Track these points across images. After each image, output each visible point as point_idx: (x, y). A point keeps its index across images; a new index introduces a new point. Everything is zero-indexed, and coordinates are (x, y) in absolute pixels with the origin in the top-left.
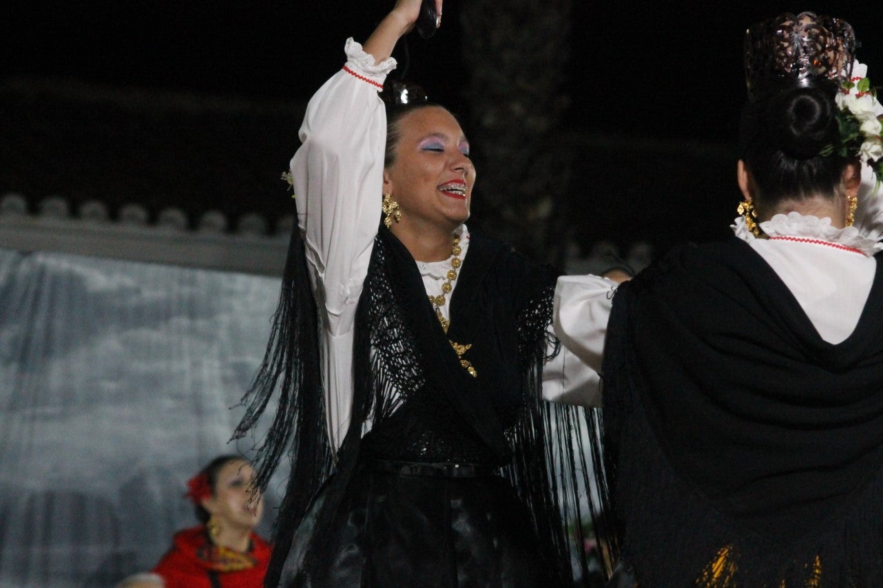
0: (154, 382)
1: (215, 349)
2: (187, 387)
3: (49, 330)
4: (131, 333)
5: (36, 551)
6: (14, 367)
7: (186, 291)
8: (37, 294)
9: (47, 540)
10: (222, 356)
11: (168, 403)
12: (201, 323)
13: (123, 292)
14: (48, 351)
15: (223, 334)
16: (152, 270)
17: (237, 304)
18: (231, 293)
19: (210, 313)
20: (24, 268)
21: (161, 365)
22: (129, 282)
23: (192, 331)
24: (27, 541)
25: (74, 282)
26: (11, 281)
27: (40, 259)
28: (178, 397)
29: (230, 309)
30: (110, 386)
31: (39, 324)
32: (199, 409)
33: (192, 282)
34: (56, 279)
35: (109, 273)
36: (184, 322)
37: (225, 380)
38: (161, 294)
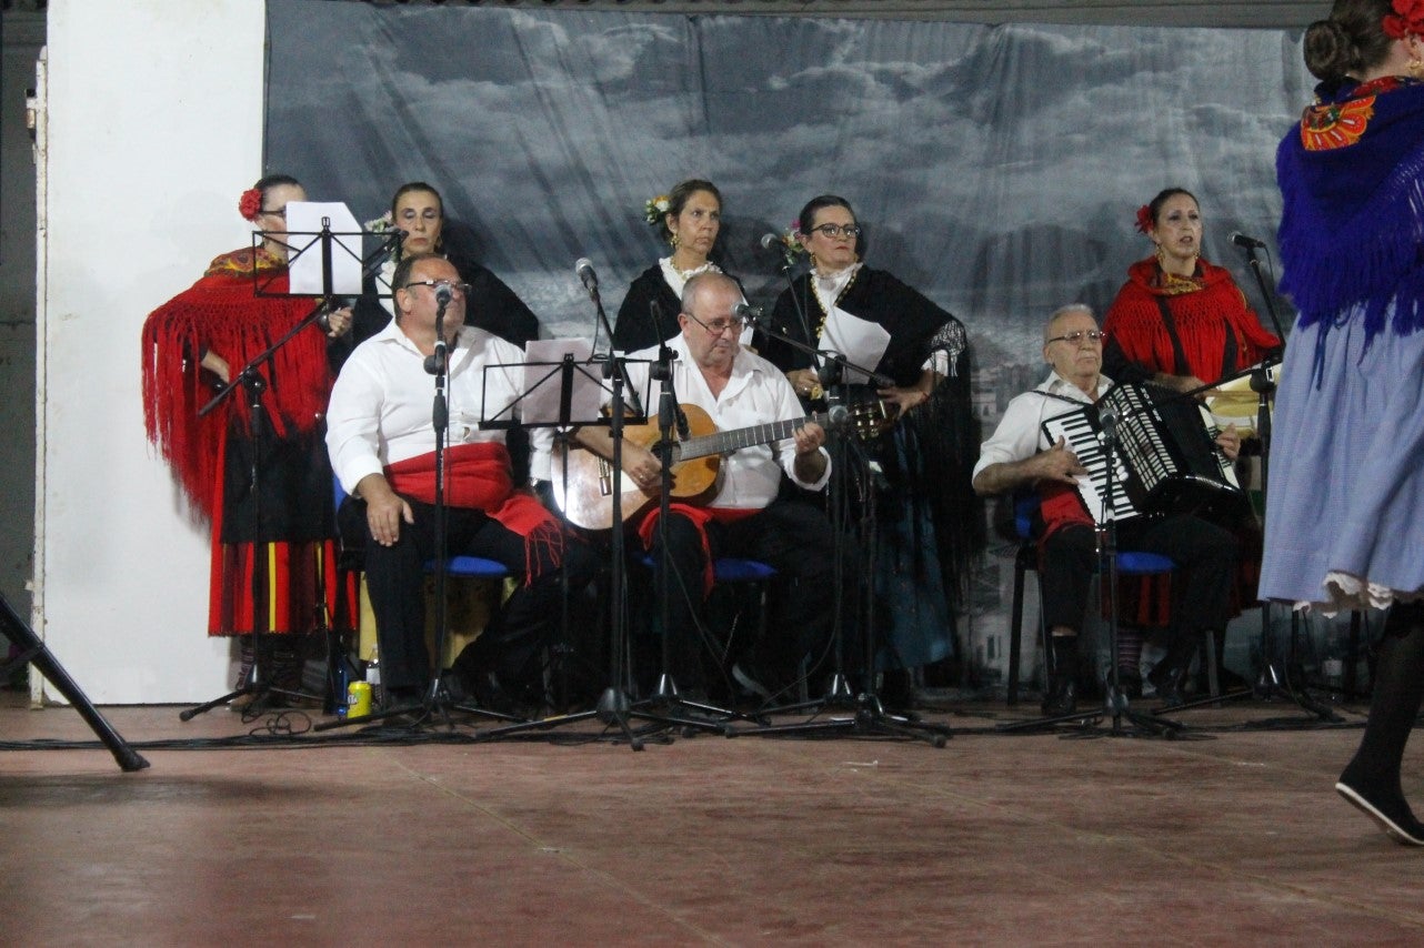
0: (1122, 132)
1: (1179, 98)
2: (1153, 135)
3: (1019, 93)
4: (1096, 89)
5: (1017, 289)
6: (988, 127)
7: (1149, 46)
8: (1007, 60)
9: (1026, 280)
10: (1186, 105)
11: (1137, 150)
12: (1163, 75)
13: (1088, 53)
14: (1019, 113)
15: (1186, 84)
16: (1114, 31)
17: (1197, 54)
18: (1193, 46)
19: (1172, 66)
20: (993, 38)
21: (1127, 116)
22: (1091, 43)
23: (1156, 83)
24: (1009, 278)
25: (1040, 45)
26: (981, 50)
27: (1008, 29)
28: (1145, 144)
29: (1192, 61)
30: (1079, 138)
31: (1009, 88)
32: (1164, 152)
33: (1153, 39)
34: (1023, 46)
35: (1072, 37)
36: (1148, 75)
37: (1189, 125)
38: (1123, 52)
